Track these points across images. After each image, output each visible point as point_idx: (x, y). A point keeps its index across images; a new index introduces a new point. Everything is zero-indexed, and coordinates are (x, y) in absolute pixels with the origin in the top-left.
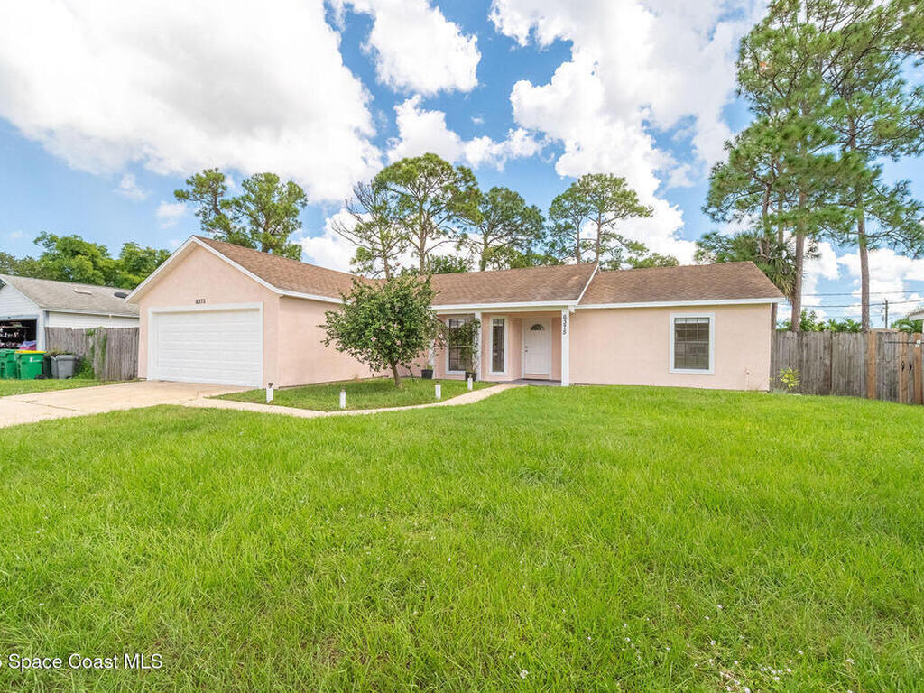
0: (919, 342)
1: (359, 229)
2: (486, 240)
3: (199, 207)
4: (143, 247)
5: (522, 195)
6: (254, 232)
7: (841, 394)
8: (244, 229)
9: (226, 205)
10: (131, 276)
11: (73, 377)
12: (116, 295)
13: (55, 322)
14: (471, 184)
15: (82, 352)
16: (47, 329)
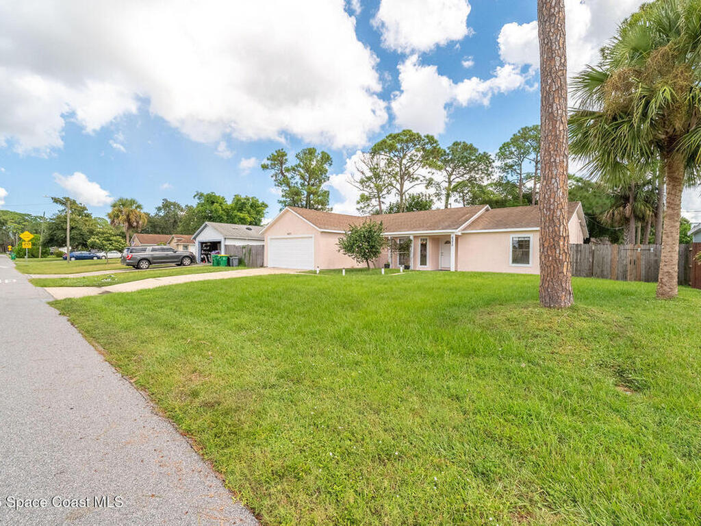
0: (639, 249)
1: (362, 182)
2: (449, 179)
3: (273, 172)
4: (243, 196)
5: (475, 146)
6: (303, 185)
7: (598, 277)
8: (297, 183)
9: (288, 170)
10: (239, 214)
11: (238, 266)
12: (247, 229)
13: (229, 243)
14: (435, 145)
15: (240, 255)
16: (225, 246)
